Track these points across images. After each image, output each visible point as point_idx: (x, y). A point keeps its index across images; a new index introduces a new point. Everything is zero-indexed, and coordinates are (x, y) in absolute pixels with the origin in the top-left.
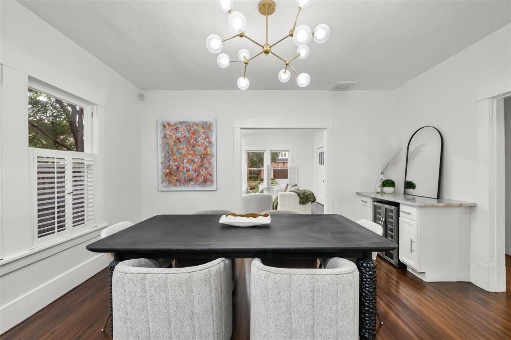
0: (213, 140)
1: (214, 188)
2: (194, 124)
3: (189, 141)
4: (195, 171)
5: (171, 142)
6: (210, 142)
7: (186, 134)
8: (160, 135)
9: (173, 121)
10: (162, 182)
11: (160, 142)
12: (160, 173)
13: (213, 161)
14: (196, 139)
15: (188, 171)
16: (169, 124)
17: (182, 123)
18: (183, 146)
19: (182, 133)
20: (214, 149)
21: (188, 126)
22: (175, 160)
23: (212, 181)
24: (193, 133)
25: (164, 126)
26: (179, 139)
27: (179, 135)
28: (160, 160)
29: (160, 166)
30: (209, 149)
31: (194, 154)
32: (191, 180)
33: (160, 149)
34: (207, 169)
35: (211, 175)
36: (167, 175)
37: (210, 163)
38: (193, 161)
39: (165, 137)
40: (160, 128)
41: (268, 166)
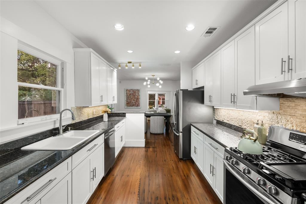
0: (140, 94)
1: (140, 107)
2: (135, 90)
3: (133, 94)
4: (135, 103)
5: (128, 95)
6: (139, 95)
7: (133, 92)
8: (125, 93)
9: (129, 89)
10: (126, 105)
11: (125, 95)
12: (125, 103)
13: (140, 100)
14: (135, 94)
15: (133, 103)
16: (128, 90)
17: (131, 90)
18: (132, 96)
19: (131, 92)
20: (140, 97)
21: (133, 90)
22: (129, 100)
23: (139, 106)
24: (134, 92)
25: (126, 90)
26: (130, 94)
27: (130, 93)
28: (125, 100)
29: (125, 101)
30: (139, 97)
31: (135, 98)
32: (134, 105)
33: (125, 97)
35: (139, 104)
36: (127, 104)
37: (139, 101)
38: (134, 100)
39: (127, 93)
40: (125, 91)
41: (157, 100)
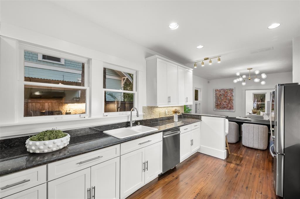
0: (234, 94)
1: (234, 111)
2: (226, 89)
3: (224, 95)
4: (227, 105)
5: (218, 96)
6: (232, 95)
7: (224, 93)
8: (214, 94)
9: (219, 89)
10: (215, 108)
11: (214, 95)
12: (214, 105)
13: (234, 102)
14: (227, 95)
15: (224, 105)
16: (217, 90)
17: (222, 89)
18: (222, 97)
19: (222, 92)
20: (234, 98)
21: (224, 90)
22: (219, 101)
23: (233, 109)
24: (226, 93)
25: (216, 91)
26: (221, 95)
27: (221, 93)
28: (214, 101)
29: (214, 103)
30: (232, 98)
31: (226, 99)
32: (225, 108)
33: (214, 98)
34: (231, 104)
35: (233, 106)
36: (216, 106)
37: (233, 102)
38: (226, 101)
39: (216, 94)
40: (214, 91)
41: (268, 102)
